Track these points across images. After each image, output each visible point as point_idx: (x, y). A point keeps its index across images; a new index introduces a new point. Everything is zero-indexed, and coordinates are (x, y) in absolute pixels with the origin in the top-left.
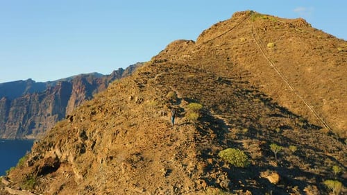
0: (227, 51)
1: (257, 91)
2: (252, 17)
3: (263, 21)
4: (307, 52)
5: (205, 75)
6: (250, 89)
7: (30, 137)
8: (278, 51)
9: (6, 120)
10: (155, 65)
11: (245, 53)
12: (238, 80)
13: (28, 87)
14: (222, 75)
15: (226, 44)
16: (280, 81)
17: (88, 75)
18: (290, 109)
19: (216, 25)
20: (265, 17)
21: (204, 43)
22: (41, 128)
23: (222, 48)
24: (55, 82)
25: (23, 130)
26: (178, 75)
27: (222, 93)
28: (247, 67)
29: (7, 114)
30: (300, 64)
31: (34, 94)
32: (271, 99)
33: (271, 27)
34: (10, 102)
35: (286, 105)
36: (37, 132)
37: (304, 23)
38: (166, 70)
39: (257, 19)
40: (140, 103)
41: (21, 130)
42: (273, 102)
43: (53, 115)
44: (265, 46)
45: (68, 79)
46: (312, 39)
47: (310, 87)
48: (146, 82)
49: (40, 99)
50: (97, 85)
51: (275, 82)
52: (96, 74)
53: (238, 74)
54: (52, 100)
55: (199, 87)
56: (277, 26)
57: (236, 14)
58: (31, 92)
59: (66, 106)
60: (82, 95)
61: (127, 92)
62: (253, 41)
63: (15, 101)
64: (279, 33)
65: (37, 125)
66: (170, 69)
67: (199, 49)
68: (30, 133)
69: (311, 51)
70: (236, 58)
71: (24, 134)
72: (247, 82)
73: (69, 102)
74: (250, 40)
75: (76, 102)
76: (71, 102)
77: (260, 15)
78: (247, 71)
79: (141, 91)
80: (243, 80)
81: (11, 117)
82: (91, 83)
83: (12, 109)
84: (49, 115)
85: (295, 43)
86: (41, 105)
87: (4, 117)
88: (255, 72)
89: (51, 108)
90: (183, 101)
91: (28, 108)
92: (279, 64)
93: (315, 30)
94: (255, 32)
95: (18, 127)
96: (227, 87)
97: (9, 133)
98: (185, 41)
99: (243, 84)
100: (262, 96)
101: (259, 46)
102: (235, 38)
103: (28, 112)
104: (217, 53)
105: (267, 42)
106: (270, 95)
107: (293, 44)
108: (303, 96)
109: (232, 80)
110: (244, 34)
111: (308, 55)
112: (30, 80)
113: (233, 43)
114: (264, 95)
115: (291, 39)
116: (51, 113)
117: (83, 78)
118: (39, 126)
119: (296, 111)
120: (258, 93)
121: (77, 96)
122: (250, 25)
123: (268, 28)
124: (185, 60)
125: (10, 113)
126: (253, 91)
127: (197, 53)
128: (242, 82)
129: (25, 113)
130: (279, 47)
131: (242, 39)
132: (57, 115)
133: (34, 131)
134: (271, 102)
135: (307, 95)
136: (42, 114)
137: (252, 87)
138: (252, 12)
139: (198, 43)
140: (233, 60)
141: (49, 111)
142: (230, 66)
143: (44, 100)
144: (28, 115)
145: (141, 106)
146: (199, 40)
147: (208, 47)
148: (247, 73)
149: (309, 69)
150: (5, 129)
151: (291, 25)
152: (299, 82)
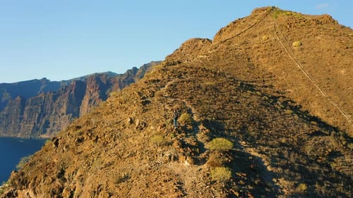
0: (247, 50)
1: (284, 97)
2: (274, 14)
3: (287, 17)
4: (339, 52)
5: (224, 80)
6: (275, 95)
7: (44, 136)
8: (305, 51)
9: (21, 119)
10: (167, 70)
11: (267, 52)
12: (261, 84)
13: (43, 87)
14: (243, 78)
15: (245, 43)
16: (309, 84)
17: (102, 74)
18: (324, 119)
19: (234, 23)
20: (288, 13)
21: (222, 42)
22: (55, 128)
23: (241, 47)
24: (69, 81)
25: (38, 129)
26: (194, 82)
27: (248, 105)
28: (270, 69)
29: (22, 113)
30: (331, 65)
31: (48, 93)
32: (301, 107)
33: (296, 24)
34: (25, 101)
35: (318, 114)
36: (51, 131)
37: (331, 20)
38: (180, 76)
39: (280, 16)
40: (142, 129)
41: (36, 129)
42: (303, 109)
43: (67, 114)
44: (290, 45)
45: (82, 78)
46: (342, 37)
47: (345, 92)
48: (153, 95)
49: (55, 98)
50: (111, 84)
51: (303, 86)
52: (110, 73)
53: (261, 77)
54: (66, 100)
55: (220, 97)
56: (303, 23)
57: (256, 10)
58: (45, 91)
59: (80, 106)
60: (96, 94)
61: (127, 109)
62: (276, 40)
63: (30, 100)
64: (305, 31)
65: (51, 124)
66: (185, 73)
67: (216, 48)
68: (44, 132)
69: (343, 51)
70: (258, 58)
71: (38, 133)
72: (271, 86)
73: (83, 101)
74: (273, 39)
75: (90, 101)
76: (85, 102)
77: (282, 11)
78: (271, 73)
79: (145, 111)
80: (266, 84)
81: (25, 116)
82: (105, 82)
83: (26, 108)
84: (63, 114)
85: (323, 42)
86: (55, 105)
87: (19, 116)
88: (280, 74)
89: (65, 106)
90: (201, 127)
91: (42, 107)
92: (307, 65)
93: (343, 27)
94: (278, 30)
95: (32, 126)
96: (252, 94)
97: (23, 132)
98: (201, 39)
99: (268, 89)
100: (289, 103)
101: (283, 46)
102: (256, 36)
103: (42, 111)
104: (237, 53)
105: (292, 40)
106: (298, 101)
107: (321, 42)
108: (338, 103)
109: (254, 84)
110: (265, 32)
111: (339, 55)
112: (45, 79)
113: (254, 42)
114: (292, 102)
115: (319, 38)
116: (65, 112)
117: (97, 78)
118: (53, 126)
119: (330, 121)
120: (285, 100)
121: (91, 95)
122: (272, 22)
123: (292, 25)
124: (201, 61)
125: (25, 112)
126: (279, 97)
127: (213, 53)
128: (266, 87)
129: (40, 112)
130: (306, 46)
131: (264, 37)
132: (71, 115)
133: (48, 130)
134: (301, 110)
135: (342, 102)
136: (56, 113)
137: (277, 92)
138: (274, 7)
139: (215, 41)
140: (254, 61)
141: (64, 110)
142: (251, 67)
143: (59, 99)
144: (42, 114)
145: (142, 134)
146: (215, 39)
147: (225, 47)
148: (271, 76)
149: (343, 72)
150: (20, 128)
151: (318, 22)
152: (332, 86)
